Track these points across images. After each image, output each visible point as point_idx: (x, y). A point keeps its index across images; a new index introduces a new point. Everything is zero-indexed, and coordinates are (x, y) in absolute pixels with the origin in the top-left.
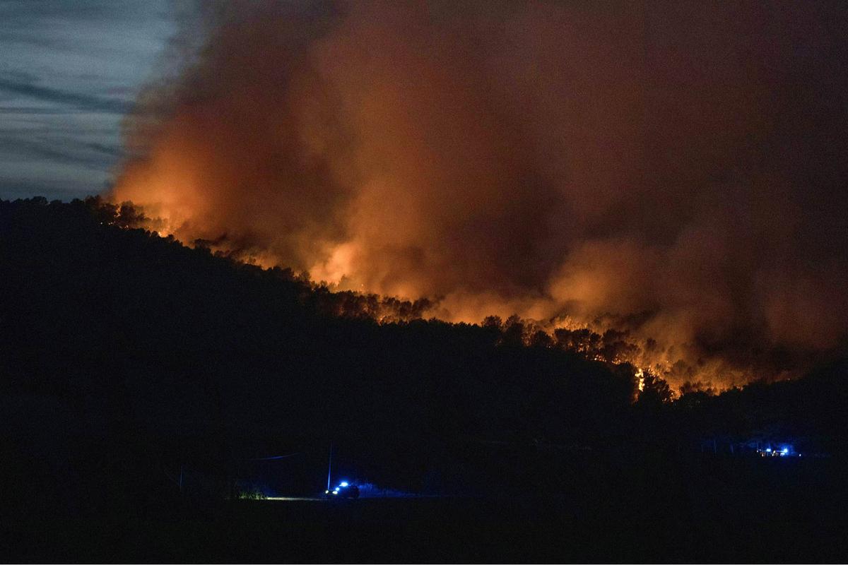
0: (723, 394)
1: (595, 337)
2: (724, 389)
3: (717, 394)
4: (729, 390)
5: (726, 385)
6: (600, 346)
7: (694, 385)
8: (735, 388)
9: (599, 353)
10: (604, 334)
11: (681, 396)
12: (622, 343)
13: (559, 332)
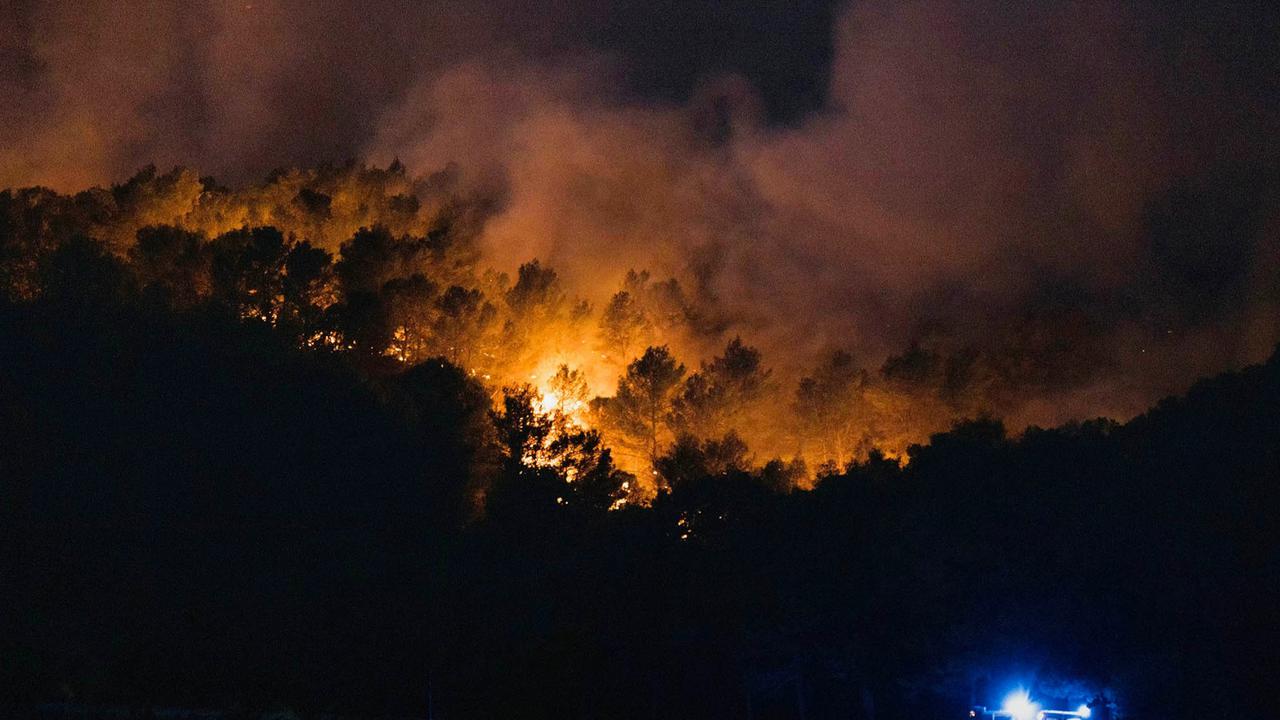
0: (829, 481)
1: (309, 261)
2: (831, 462)
3: (807, 482)
4: (853, 467)
5: (840, 450)
6: (327, 296)
7: (713, 448)
8: (876, 456)
9: (327, 321)
10: (344, 250)
11: (661, 492)
12: (418, 286)
13: (158, 240)
